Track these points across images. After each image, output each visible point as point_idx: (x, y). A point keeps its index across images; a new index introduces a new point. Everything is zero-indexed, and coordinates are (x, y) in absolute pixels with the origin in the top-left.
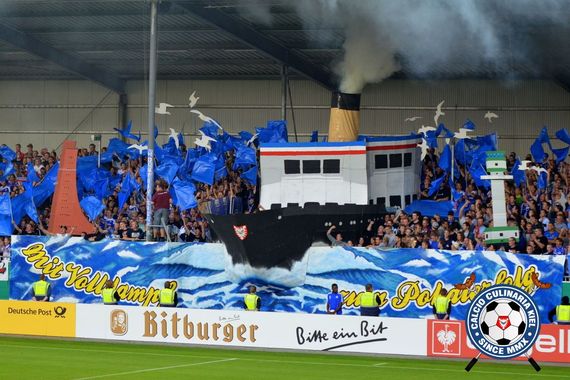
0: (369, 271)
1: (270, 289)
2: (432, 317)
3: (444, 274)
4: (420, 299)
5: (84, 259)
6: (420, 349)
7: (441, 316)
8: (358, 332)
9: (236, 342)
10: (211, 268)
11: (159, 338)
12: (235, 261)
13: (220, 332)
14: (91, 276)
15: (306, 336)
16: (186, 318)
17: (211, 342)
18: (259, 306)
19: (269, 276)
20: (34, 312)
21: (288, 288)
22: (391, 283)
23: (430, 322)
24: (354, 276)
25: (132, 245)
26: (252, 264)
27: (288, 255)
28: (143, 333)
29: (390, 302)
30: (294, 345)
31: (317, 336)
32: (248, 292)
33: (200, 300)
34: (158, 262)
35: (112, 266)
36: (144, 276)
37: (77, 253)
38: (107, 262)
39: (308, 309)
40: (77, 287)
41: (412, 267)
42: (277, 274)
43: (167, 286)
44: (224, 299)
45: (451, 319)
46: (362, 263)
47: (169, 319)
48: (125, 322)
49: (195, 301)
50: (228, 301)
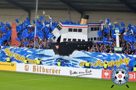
0: (88, 57)
1: (64, 61)
2: (103, 69)
3: (106, 59)
4: (100, 65)
5: (19, 52)
6: (100, 77)
7: (105, 69)
8: (85, 72)
9: (55, 74)
10: (50, 55)
11: (36, 72)
12: (55, 54)
13: (51, 71)
14: (20, 57)
15: (72, 73)
16: (43, 67)
17: (49, 73)
18: (61, 65)
19: (64, 58)
20: (6, 65)
21: (68, 61)
22: (93, 60)
23: (102, 70)
24: (84, 58)
25: (31, 49)
26: (60, 55)
27: (68, 53)
28: (33, 71)
29: (93, 65)
30: (69, 75)
31: (75, 73)
32: (58, 61)
33: (47, 63)
34: (37, 54)
35: (25, 54)
36: (33, 57)
37: (17, 51)
38: (24, 53)
39: (73, 66)
40: (17, 59)
41: (99, 57)
42: (66, 58)
43: (39, 59)
44: (53, 63)
45: (108, 70)
46: (86, 56)
47: (39, 67)
48: (28, 68)
49: (45, 63)
50: (53, 64)
